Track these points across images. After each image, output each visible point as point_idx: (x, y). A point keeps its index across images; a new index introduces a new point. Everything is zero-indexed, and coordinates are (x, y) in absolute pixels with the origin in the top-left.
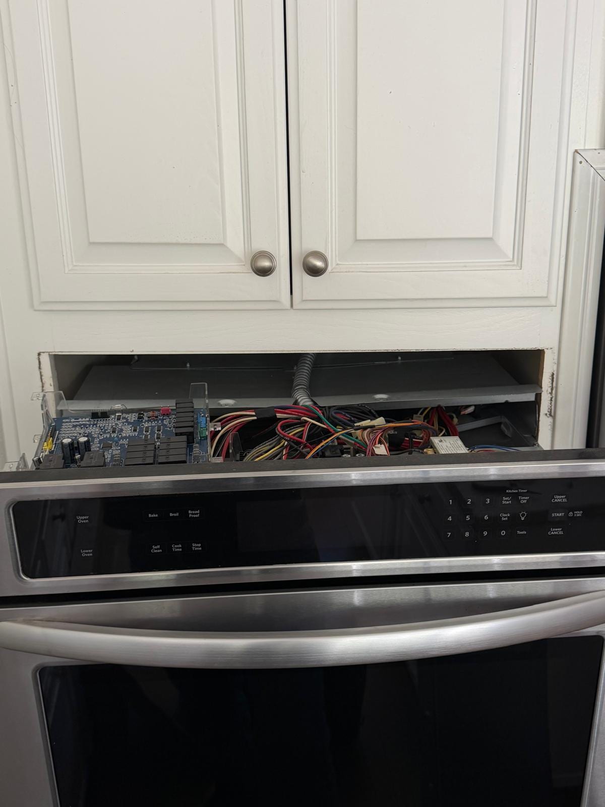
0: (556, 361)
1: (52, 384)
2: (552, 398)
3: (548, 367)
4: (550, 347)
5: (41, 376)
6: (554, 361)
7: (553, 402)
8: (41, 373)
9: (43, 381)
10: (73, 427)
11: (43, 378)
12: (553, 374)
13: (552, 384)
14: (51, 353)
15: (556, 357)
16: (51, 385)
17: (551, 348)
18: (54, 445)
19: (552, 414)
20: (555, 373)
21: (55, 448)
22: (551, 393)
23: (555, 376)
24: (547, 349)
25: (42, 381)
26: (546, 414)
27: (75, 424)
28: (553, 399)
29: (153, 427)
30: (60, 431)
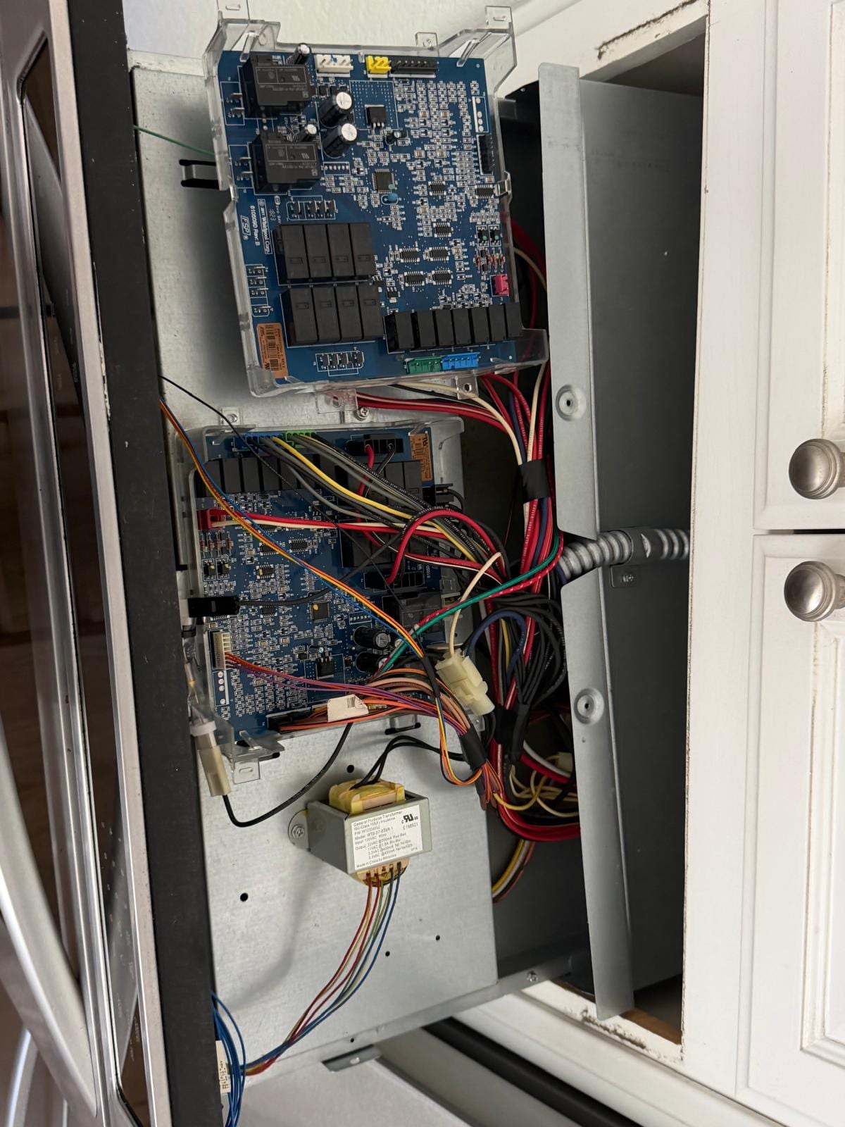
0: (662, 1060)
1: (659, 38)
2: (608, 1030)
3: (655, 1043)
4: (684, 1056)
5: (671, 12)
6: (662, 1056)
7: (601, 1030)
8: (676, 9)
9: (664, 18)
10: (451, 105)
11: (669, 16)
12: (643, 1047)
13: (629, 1040)
14: (707, 18)
15: (668, 1062)
16: (657, 36)
17: (682, 1059)
18: (386, 76)
19: (586, 1023)
20: (644, 1051)
21: (373, 79)
22: (615, 1032)
23: (639, 1049)
24: (682, 1051)
25: (664, 15)
26: (586, 1011)
27: (463, 108)
28: (606, 1033)
29: (451, 264)
30: (436, 81)
